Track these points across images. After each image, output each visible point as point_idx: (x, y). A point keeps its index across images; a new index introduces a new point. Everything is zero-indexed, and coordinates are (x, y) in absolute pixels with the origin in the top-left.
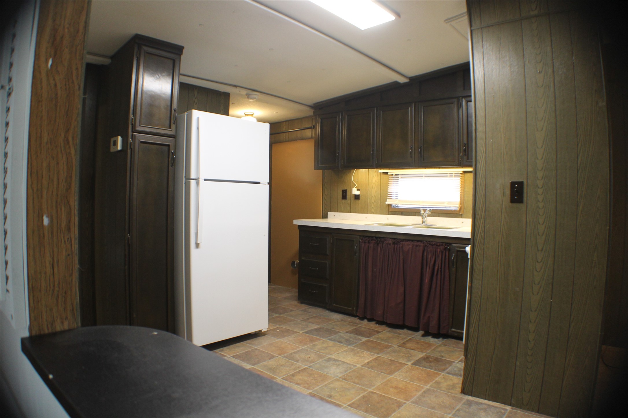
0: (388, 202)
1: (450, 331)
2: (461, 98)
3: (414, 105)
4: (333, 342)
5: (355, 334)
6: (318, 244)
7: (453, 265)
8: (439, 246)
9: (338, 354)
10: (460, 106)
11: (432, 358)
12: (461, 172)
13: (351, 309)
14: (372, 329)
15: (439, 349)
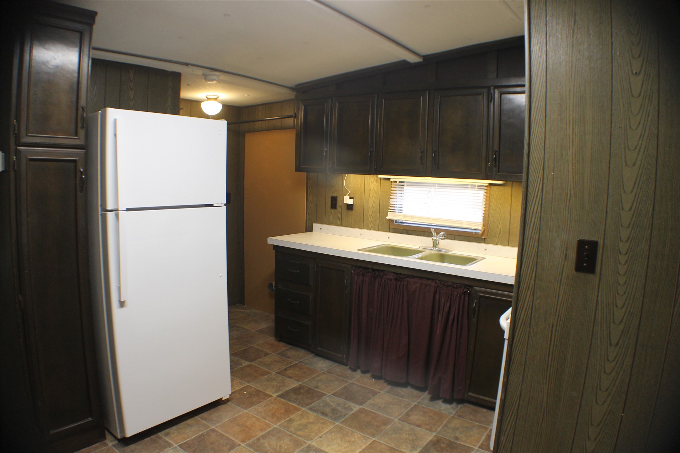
0: (390, 216)
1: (466, 396)
2: (492, 88)
3: (428, 92)
4: (315, 414)
5: (344, 399)
6: (298, 271)
7: (474, 315)
8: (456, 288)
9: (321, 437)
10: (490, 98)
11: (443, 443)
12: (487, 185)
13: (340, 355)
14: (367, 388)
15: (452, 425)
